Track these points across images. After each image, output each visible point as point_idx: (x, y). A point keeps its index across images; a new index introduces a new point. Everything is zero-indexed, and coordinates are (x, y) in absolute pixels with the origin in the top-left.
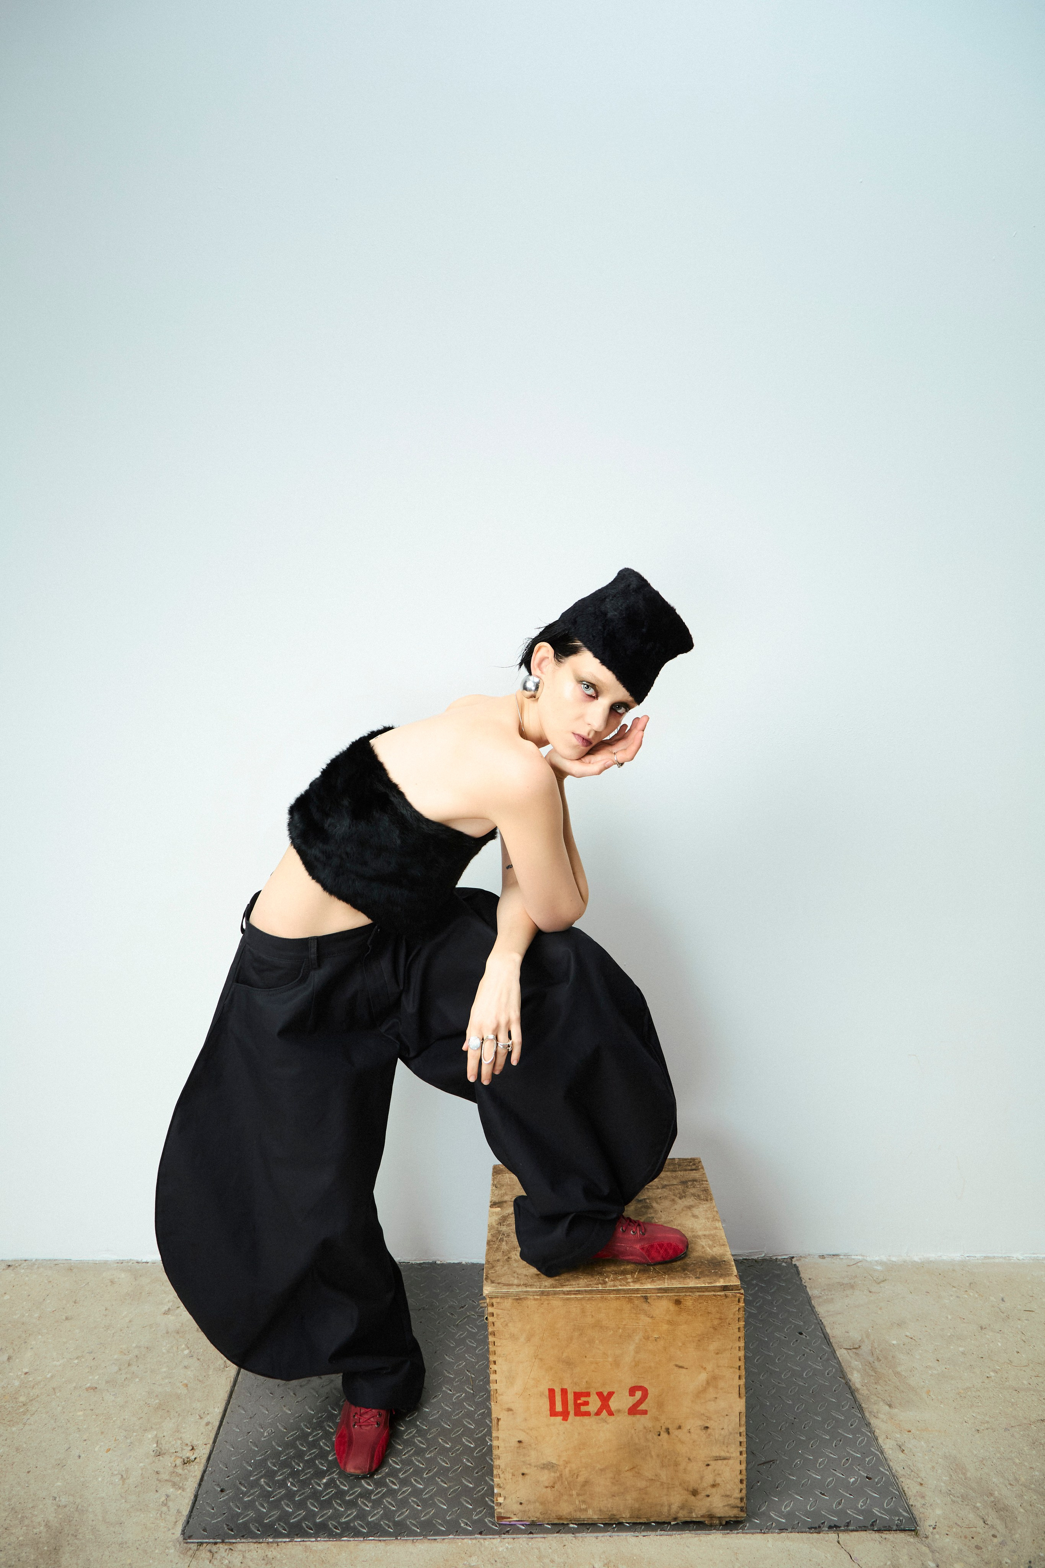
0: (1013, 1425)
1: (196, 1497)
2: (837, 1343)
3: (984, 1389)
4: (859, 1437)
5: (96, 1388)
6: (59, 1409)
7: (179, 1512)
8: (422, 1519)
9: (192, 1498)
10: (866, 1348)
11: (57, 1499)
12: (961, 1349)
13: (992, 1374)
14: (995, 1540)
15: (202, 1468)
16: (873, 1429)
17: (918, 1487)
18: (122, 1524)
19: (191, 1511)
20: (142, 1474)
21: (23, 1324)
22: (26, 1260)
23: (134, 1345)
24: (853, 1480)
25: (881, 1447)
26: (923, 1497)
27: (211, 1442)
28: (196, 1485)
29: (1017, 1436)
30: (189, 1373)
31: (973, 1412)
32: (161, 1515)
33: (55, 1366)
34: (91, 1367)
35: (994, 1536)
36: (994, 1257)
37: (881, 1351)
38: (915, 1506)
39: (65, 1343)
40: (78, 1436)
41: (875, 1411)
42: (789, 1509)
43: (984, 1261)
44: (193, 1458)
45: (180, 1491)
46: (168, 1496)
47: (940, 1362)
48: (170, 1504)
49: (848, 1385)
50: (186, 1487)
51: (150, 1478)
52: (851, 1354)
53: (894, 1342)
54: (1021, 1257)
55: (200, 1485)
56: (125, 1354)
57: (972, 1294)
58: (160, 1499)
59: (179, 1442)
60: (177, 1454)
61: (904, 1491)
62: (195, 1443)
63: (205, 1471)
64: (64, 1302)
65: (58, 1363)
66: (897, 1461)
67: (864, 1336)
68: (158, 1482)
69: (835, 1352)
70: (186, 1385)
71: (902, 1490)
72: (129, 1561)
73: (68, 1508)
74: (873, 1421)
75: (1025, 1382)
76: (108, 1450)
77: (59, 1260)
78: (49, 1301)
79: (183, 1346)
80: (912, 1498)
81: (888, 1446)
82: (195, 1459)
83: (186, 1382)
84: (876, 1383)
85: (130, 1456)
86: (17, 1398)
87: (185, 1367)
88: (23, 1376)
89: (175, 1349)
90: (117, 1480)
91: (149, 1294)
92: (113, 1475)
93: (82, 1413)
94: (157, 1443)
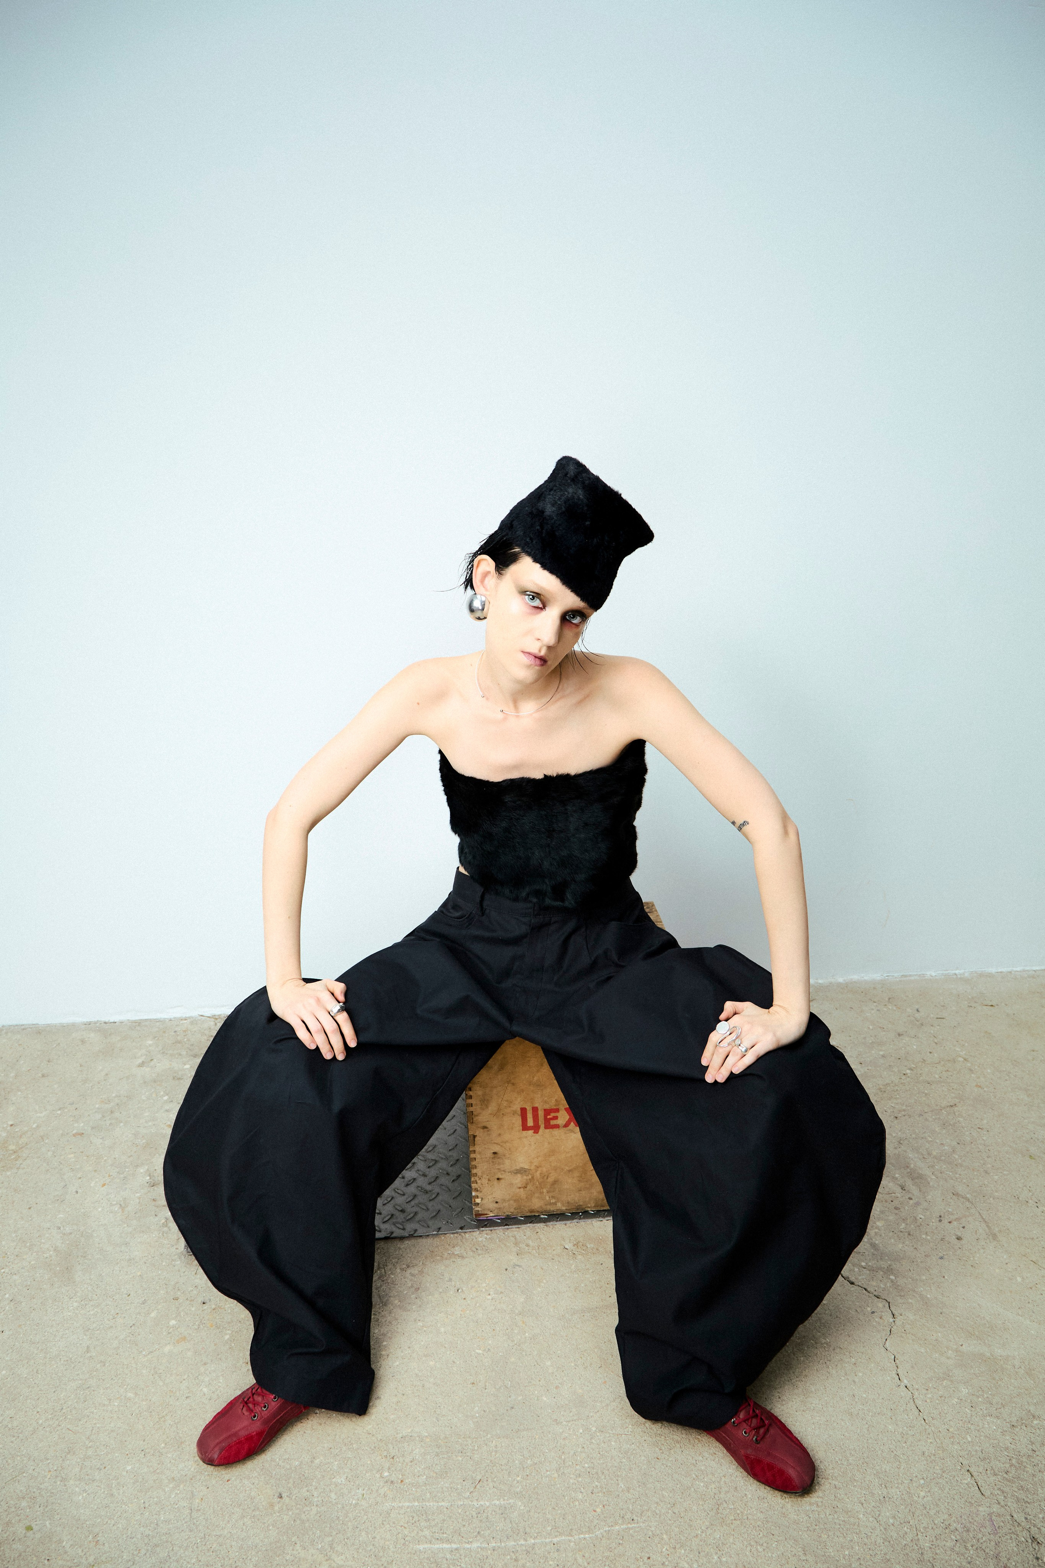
0: (926, 1111)
3: (902, 1083)
5: (83, 1134)
6: (50, 1153)
11: (62, 1229)
12: (881, 1053)
13: (908, 1071)
14: (911, 1202)
18: (128, 1244)
20: (139, 1202)
23: (113, 1095)
29: (930, 1119)
32: (163, 1234)
33: (39, 1117)
34: (74, 1116)
35: (910, 1199)
36: (910, 976)
39: (45, 1097)
40: (72, 1175)
43: (902, 979)
47: (863, 1065)
54: (934, 974)
56: (106, 1103)
57: (890, 1007)
58: (160, 1221)
64: (38, 1062)
65: (42, 1115)
68: (156, 1208)
72: (139, 1274)
73: (73, 1235)
75: (937, 1076)
76: (104, 1185)
78: (23, 1062)
85: (126, 1188)
86: (6, 1147)
87: (167, 1111)
88: (9, 1128)
89: (154, 1095)
90: (116, 1209)
91: (121, 1050)
92: (112, 1205)
93: (72, 1156)
94: (150, 1176)
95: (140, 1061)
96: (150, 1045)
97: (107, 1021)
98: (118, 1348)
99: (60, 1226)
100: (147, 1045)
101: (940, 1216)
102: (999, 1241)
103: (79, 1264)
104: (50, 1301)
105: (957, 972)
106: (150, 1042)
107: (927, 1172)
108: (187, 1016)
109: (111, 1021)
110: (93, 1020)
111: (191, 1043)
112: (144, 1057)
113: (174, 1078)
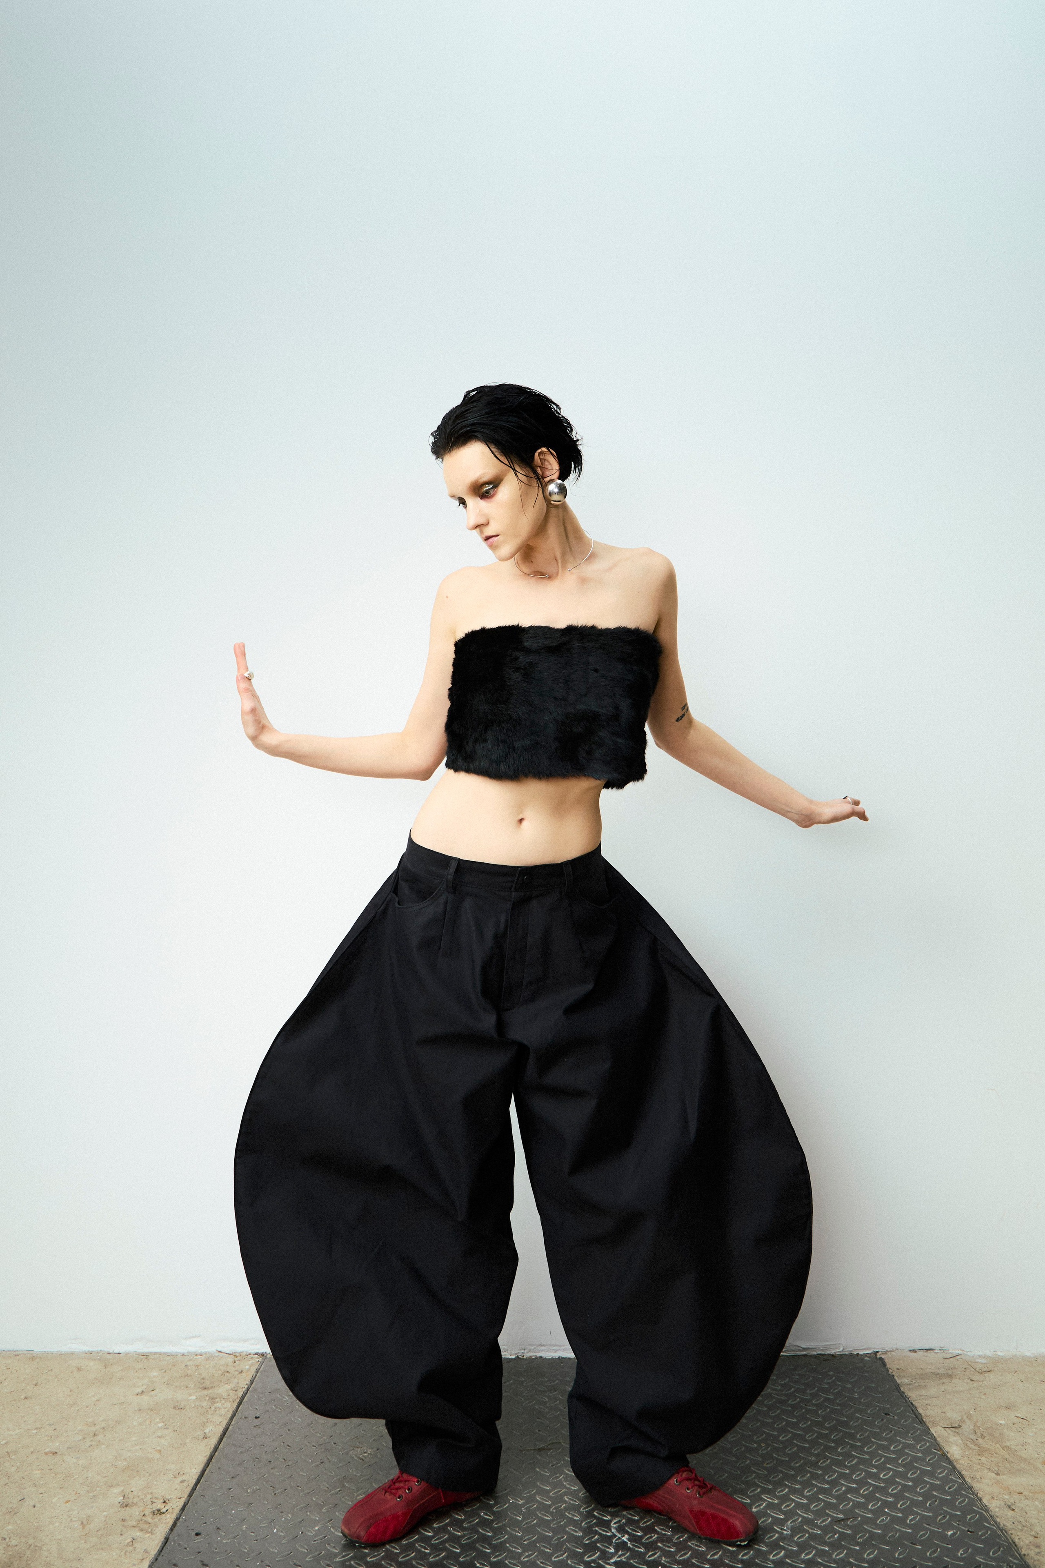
1: (167, 1540)
2: (931, 1422)
4: (959, 1499)
5: (56, 1453)
6: (13, 1469)
7: (146, 1551)
8: (430, 1560)
9: (163, 1540)
10: (968, 1427)
11: (7, 1540)
15: (174, 1516)
16: (976, 1492)
17: (1032, 1539)
18: (80, 1560)
19: (161, 1551)
20: (105, 1521)
23: (101, 1419)
24: (950, 1533)
25: (986, 1506)
26: (1038, 1547)
27: (186, 1496)
28: (167, 1530)
30: (165, 1442)
32: (125, 1553)
33: (11, 1435)
34: (51, 1436)
37: (986, 1429)
38: (1028, 1555)
39: (24, 1417)
40: (33, 1490)
41: (978, 1477)
42: (872, 1556)
44: (164, 1510)
45: (148, 1535)
46: (134, 1539)
48: (136, 1545)
49: (945, 1457)
50: (155, 1532)
51: (114, 1524)
52: (950, 1432)
53: (1003, 1422)
55: (171, 1529)
56: (91, 1426)
58: (125, 1541)
59: (149, 1496)
60: (147, 1506)
61: (1014, 1543)
62: (168, 1497)
63: (177, 1519)
64: (24, 1384)
65: (13, 1433)
66: (1005, 1518)
67: (965, 1417)
68: (123, 1527)
69: (929, 1430)
70: (160, 1451)
71: (1011, 1542)
74: (976, 1485)
77: (20, 1351)
79: (158, 1420)
80: (1025, 1547)
81: (995, 1506)
82: (167, 1510)
83: (160, 1448)
84: (979, 1455)
85: (92, 1507)
87: (159, 1437)
89: (147, 1422)
90: (76, 1526)
91: (121, 1379)
92: (72, 1521)
93: (39, 1472)
94: (124, 1497)
95: (139, 1390)
96: (154, 1377)
97: (111, 1351)
100: (152, 1376)
106: (155, 1374)
108: (203, 1351)
109: (115, 1352)
110: (97, 1353)
111: (202, 1377)
112: (145, 1387)
113: (174, 1408)
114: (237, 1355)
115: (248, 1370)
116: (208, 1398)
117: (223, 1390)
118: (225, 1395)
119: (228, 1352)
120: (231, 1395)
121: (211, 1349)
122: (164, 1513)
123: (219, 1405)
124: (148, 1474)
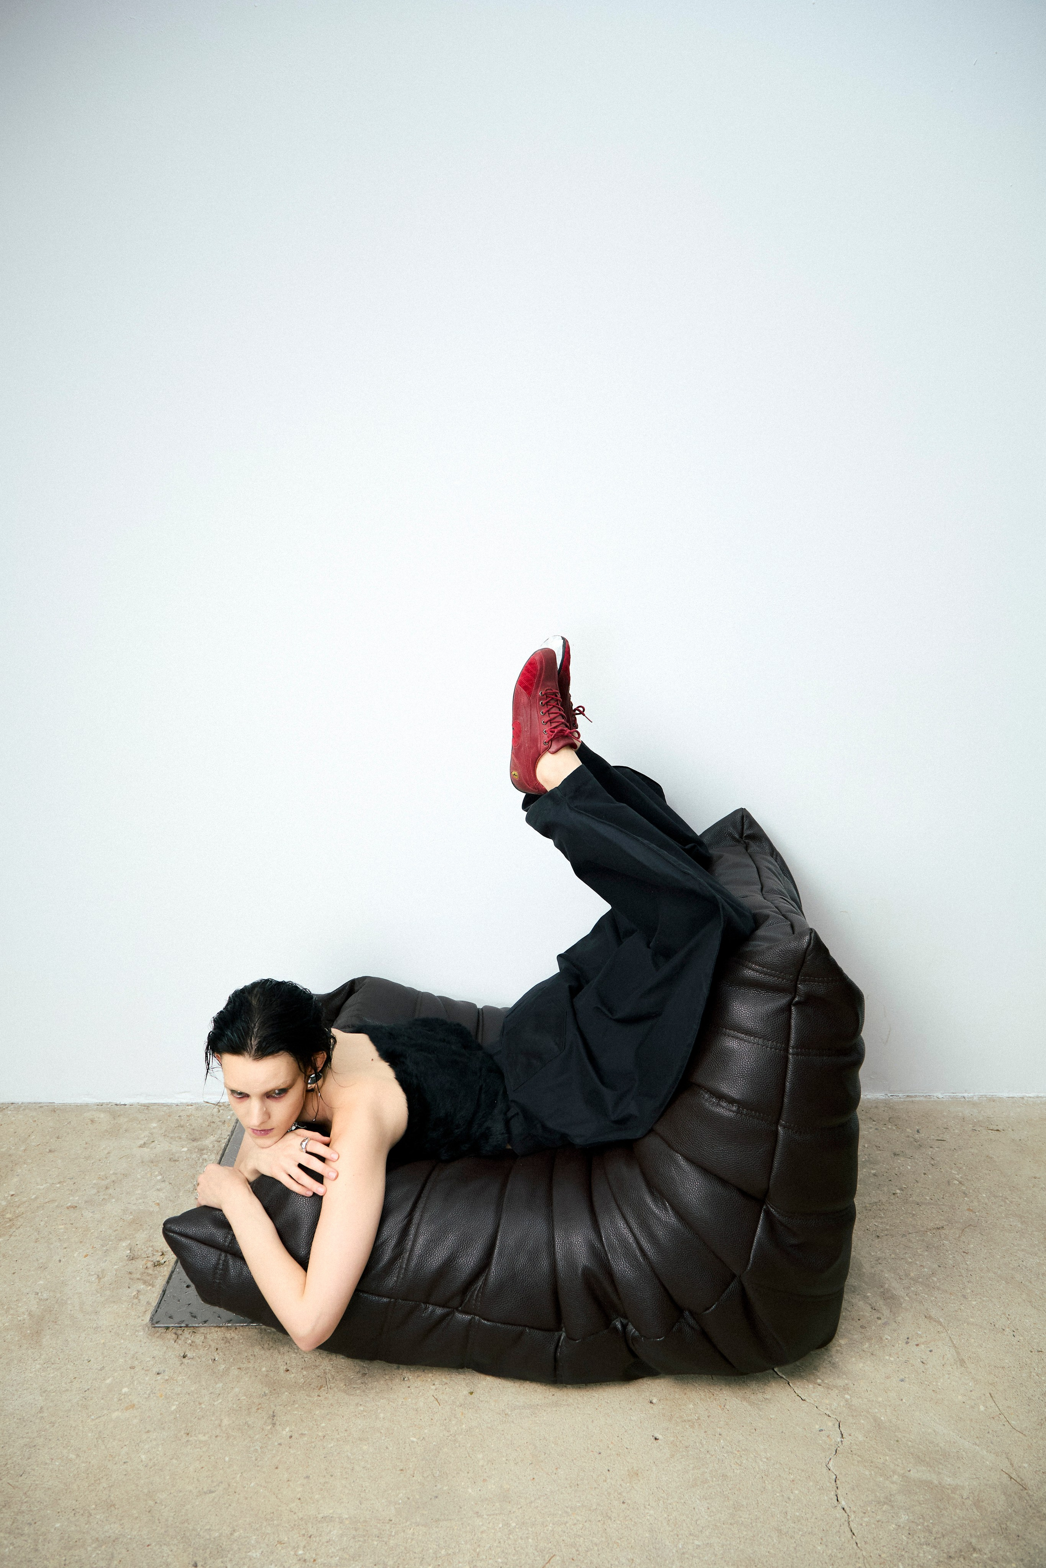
0: (911, 1232)
1: (164, 1292)
3: (888, 1202)
5: (76, 1207)
6: (42, 1223)
7: (148, 1303)
9: (161, 1292)
11: (39, 1294)
13: (898, 1191)
14: (879, 1322)
15: (170, 1269)
18: (98, 1313)
19: (159, 1303)
20: (116, 1274)
21: (10, 1155)
22: (12, 1104)
23: (111, 1172)
28: (164, 1282)
29: (914, 1240)
30: (162, 1195)
31: (876, 1222)
33: (39, 1189)
34: (71, 1190)
35: (879, 1318)
36: (916, 1096)
39: (49, 1171)
40: (59, 1244)
43: (908, 1099)
44: (162, 1261)
45: (150, 1287)
46: (139, 1291)
48: (141, 1297)
50: (155, 1284)
51: (123, 1278)
54: (940, 1096)
55: (168, 1282)
56: (103, 1180)
57: (890, 1127)
58: (132, 1293)
59: (151, 1249)
60: (150, 1259)
63: (172, 1272)
64: (48, 1137)
65: (42, 1187)
68: (130, 1280)
70: (158, 1204)
72: (102, 1341)
73: (49, 1301)
75: (928, 1198)
76: (86, 1256)
77: (43, 1103)
78: (34, 1137)
79: (157, 1173)
82: (165, 1262)
83: (158, 1201)
85: (106, 1260)
86: (4, 1215)
87: (158, 1190)
88: (9, 1198)
89: (149, 1175)
90: (93, 1279)
91: (127, 1130)
92: (90, 1275)
93: (62, 1227)
94: (131, 1250)
95: (142, 1142)
96: (154, 1128)
97: (118, 1103)
98: (70, 1410)
99: (38, 1291)
100: (152, 1127)
101: (908, 1338)
102: (967, 1367)
103: (49, 1328)
104: (16, 1362)
105: (966, 1095)
106: (154, 1125)
107: (901, 1292)
108: (193, 1102)
109: (121, 1104)
110: (105, 1101)
111: (192, 1128)
112: (146, 1139)
113: (170, 1160)
114: (221, 1104)
115: (230, 1120)
116: (197, 1150)
117: (209, 1141)
118: (211, 1146)
119: (213, 1103)
120: (216, 1146)
121: (200, 1100)
122: (162, 1264)
123: (205, 1156)
124: (149, 1227)
